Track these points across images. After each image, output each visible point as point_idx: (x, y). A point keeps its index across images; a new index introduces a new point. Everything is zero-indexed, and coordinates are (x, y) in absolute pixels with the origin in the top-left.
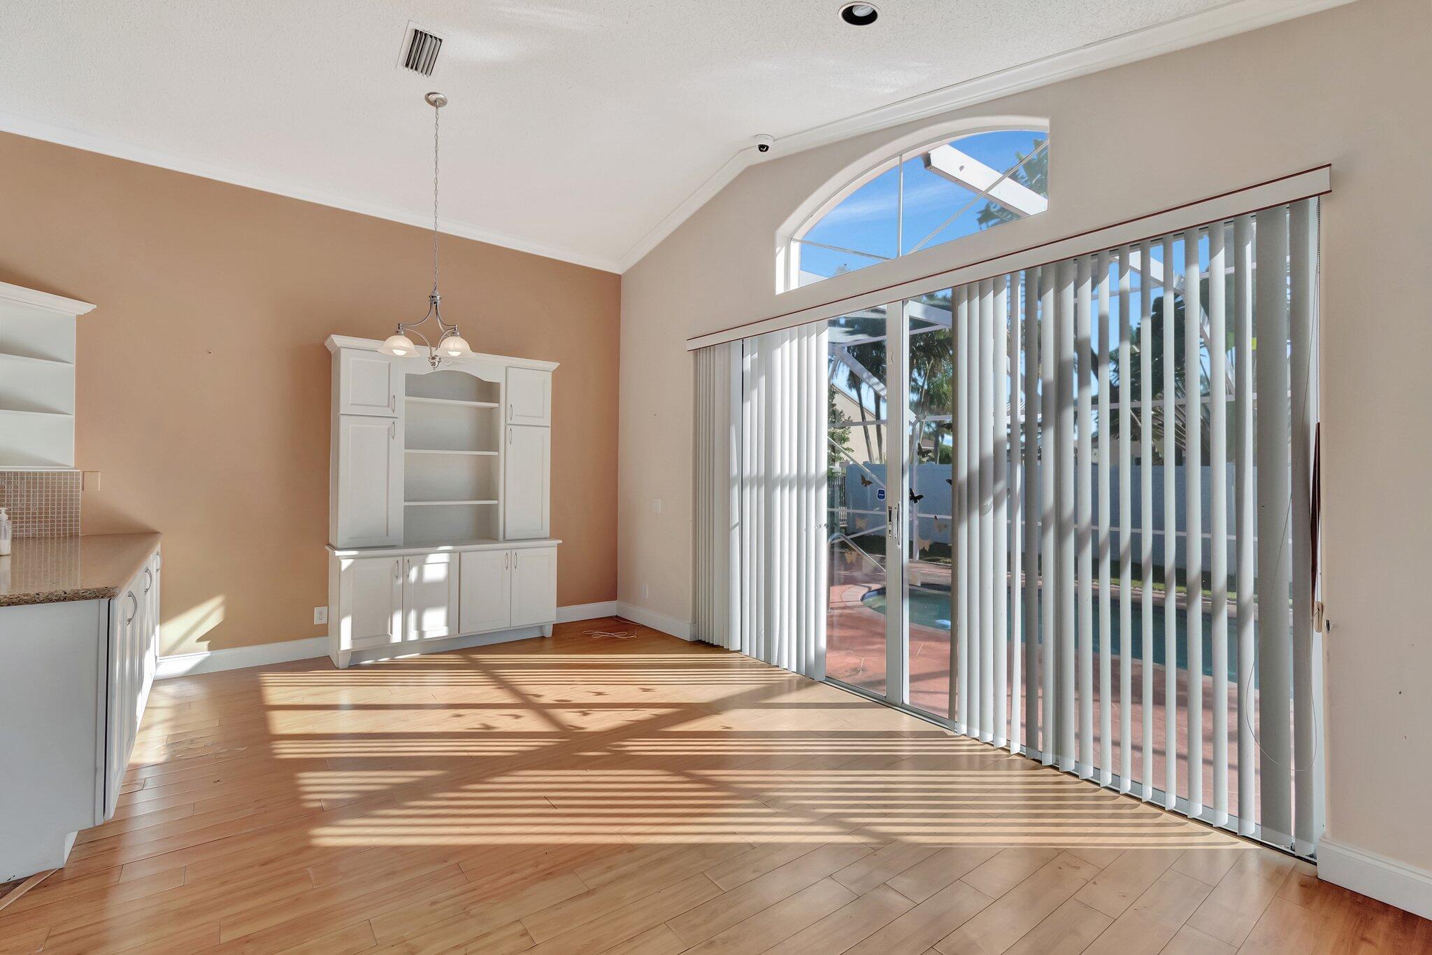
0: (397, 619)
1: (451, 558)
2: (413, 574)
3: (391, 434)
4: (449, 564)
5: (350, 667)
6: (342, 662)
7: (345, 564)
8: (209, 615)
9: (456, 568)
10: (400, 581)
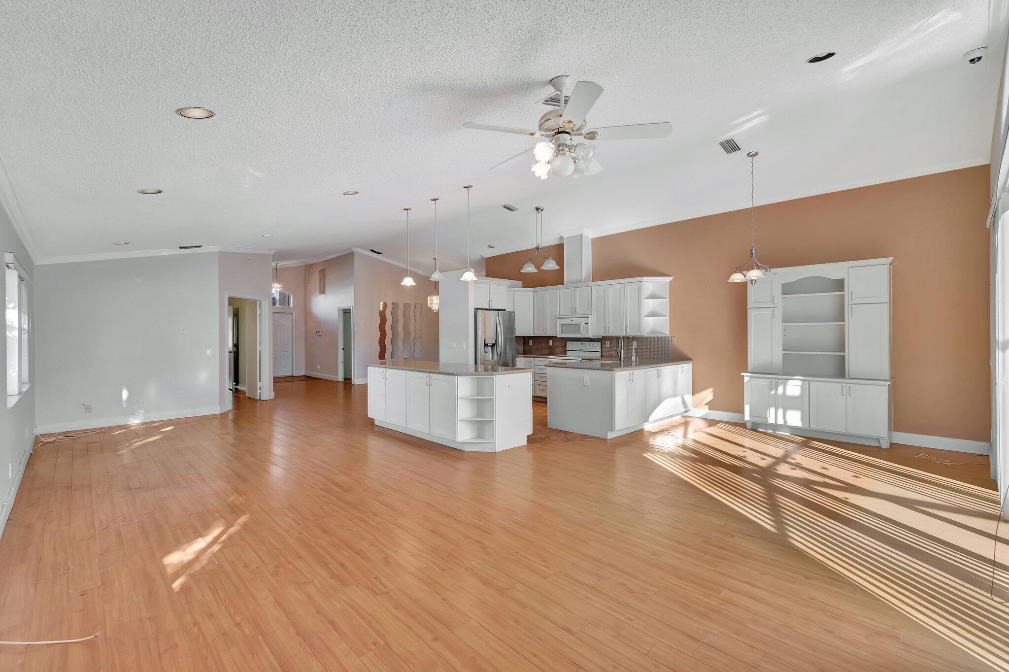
0: (772, 410)
1: (802, 383)
2: (780, 390)
3: (773, 315)
4: (802, 387)
5: (752, 430)
6: (749, 425)
7: (746, 379)
8: (708, 395)
9: (806, 391)
10: (773, 392)
